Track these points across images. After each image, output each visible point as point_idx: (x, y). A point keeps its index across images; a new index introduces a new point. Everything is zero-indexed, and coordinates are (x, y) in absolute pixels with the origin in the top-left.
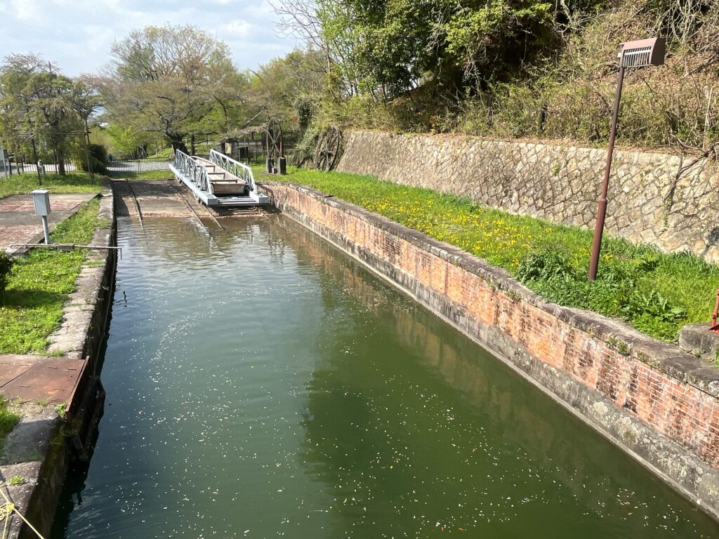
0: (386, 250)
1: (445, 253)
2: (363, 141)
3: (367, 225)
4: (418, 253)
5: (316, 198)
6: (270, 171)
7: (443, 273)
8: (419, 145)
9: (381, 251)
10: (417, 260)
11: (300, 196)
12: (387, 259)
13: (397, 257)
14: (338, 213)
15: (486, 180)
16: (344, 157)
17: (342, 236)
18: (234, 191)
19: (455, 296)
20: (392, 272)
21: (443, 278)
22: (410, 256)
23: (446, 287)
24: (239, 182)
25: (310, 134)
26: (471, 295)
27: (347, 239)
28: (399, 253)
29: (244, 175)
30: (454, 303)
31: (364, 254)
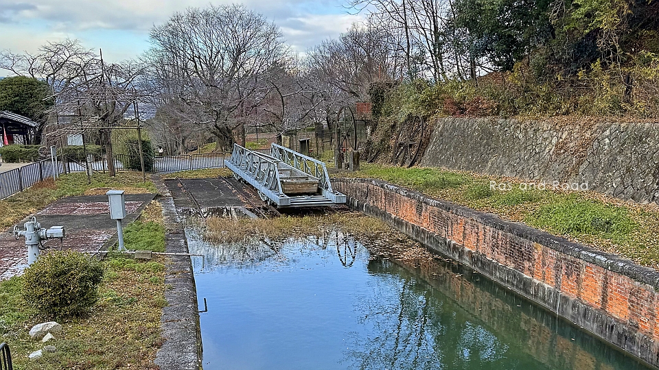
0: (509, 256)
1: (603, 259)
2: (454, 129)
3: (481, 226)
4: (559, 260)
5: (409, 196)
6: (340, 167)
7: (600, 283)
9: (502, 259)
10: (557, 268)
11: (385, 194)
12: (511, 266)
13: (527, 264)
14: (440, 213)
15: (628, 170)
17: (445, 239)
18: (305, 190)
19: (619, 311)
20: (520, 281)
21: (600, 290)
22: (547, 262)
23: (604, 300)
24: (310, 180)
25: (385, 122)
26: (645, 310)
27: (453, 242)
28: (529, 260)
29: (318, 169)
30: (617, 321)
31: (475, 259)
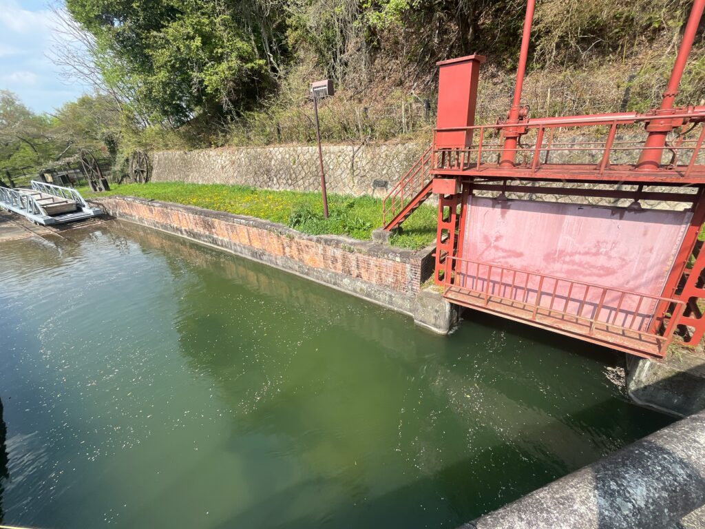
0: (205, 228)
1: (244, 221)
2: (166, 159)
3: (186, 214)
4: (227, 225)
5: (142, 203)
6: (96, 190)
7: (246, 233)
8: (206, 157)
9: (202, 230)
10: (227, 229)
11: (128, 204)
12: (207, 233)
13: (213, 230)
14: (163, 210)
15: (256, 173)
16: (154, 172)
17: (170, 225)
18: (67, 210)
19: (257, 245)
20: (213, 240)
21: (247, 237)
22: (222, 227)
23: (250, 241)
24: (69, 202)
25: (120, 158)
26: (266, 242)
27: (175, 226)
28: (214, 228)
29: (73, 196)
30: (257, 249)
31: (190, 233)
